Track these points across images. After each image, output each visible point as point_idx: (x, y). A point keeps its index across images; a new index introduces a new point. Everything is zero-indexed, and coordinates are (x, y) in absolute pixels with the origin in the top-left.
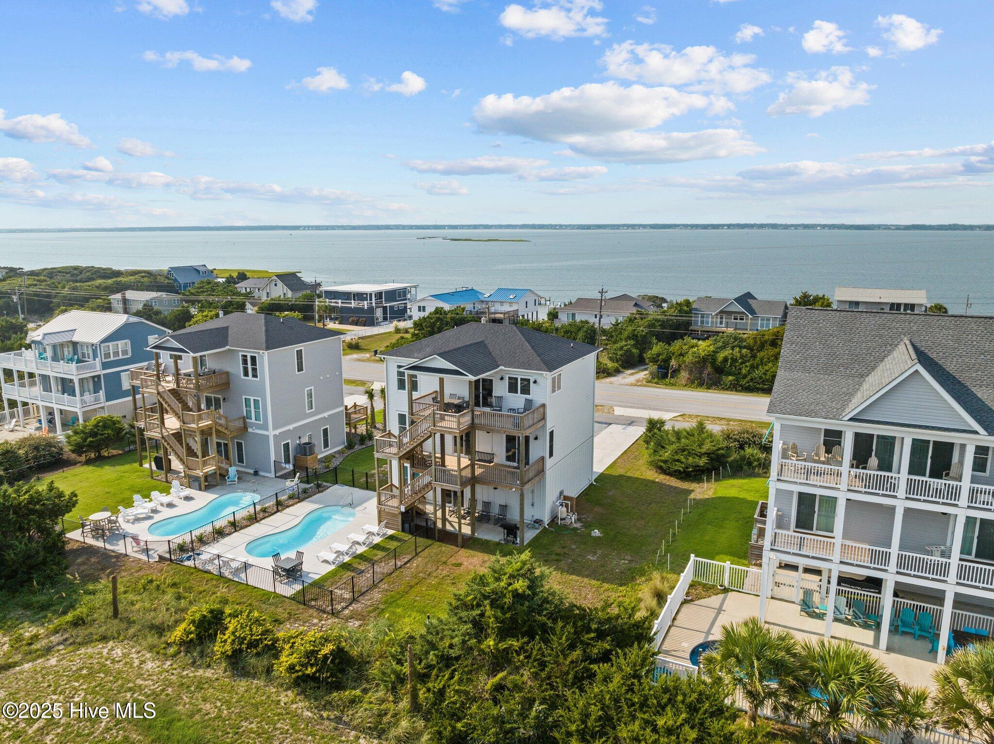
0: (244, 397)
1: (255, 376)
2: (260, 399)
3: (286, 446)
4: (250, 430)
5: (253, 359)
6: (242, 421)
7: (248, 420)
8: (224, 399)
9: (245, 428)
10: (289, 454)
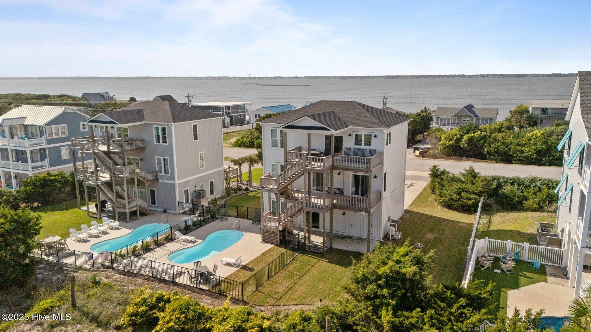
0: (156, 157)
1: (165, 142)
2: (168, 158)
3: (187, 191)
4: (160, 181)
5: (164, 130)
6: (154, 174)
7: (159, 174)
8: (142, 159)
9: (157, 179)
10: (188, 198)
